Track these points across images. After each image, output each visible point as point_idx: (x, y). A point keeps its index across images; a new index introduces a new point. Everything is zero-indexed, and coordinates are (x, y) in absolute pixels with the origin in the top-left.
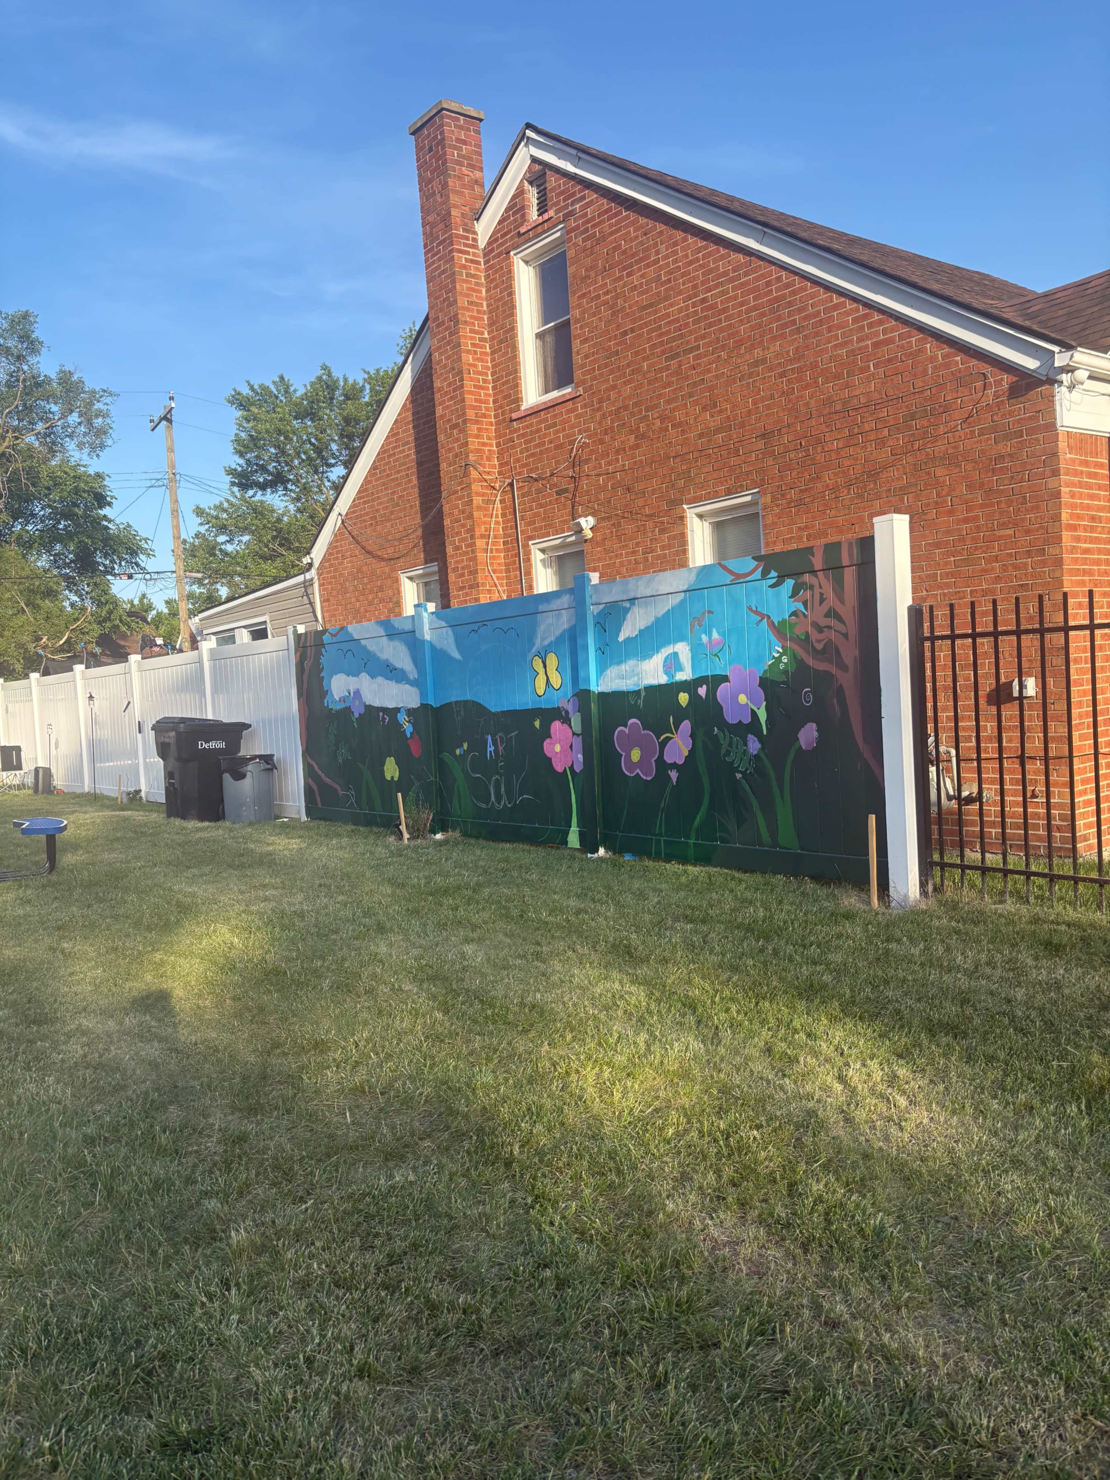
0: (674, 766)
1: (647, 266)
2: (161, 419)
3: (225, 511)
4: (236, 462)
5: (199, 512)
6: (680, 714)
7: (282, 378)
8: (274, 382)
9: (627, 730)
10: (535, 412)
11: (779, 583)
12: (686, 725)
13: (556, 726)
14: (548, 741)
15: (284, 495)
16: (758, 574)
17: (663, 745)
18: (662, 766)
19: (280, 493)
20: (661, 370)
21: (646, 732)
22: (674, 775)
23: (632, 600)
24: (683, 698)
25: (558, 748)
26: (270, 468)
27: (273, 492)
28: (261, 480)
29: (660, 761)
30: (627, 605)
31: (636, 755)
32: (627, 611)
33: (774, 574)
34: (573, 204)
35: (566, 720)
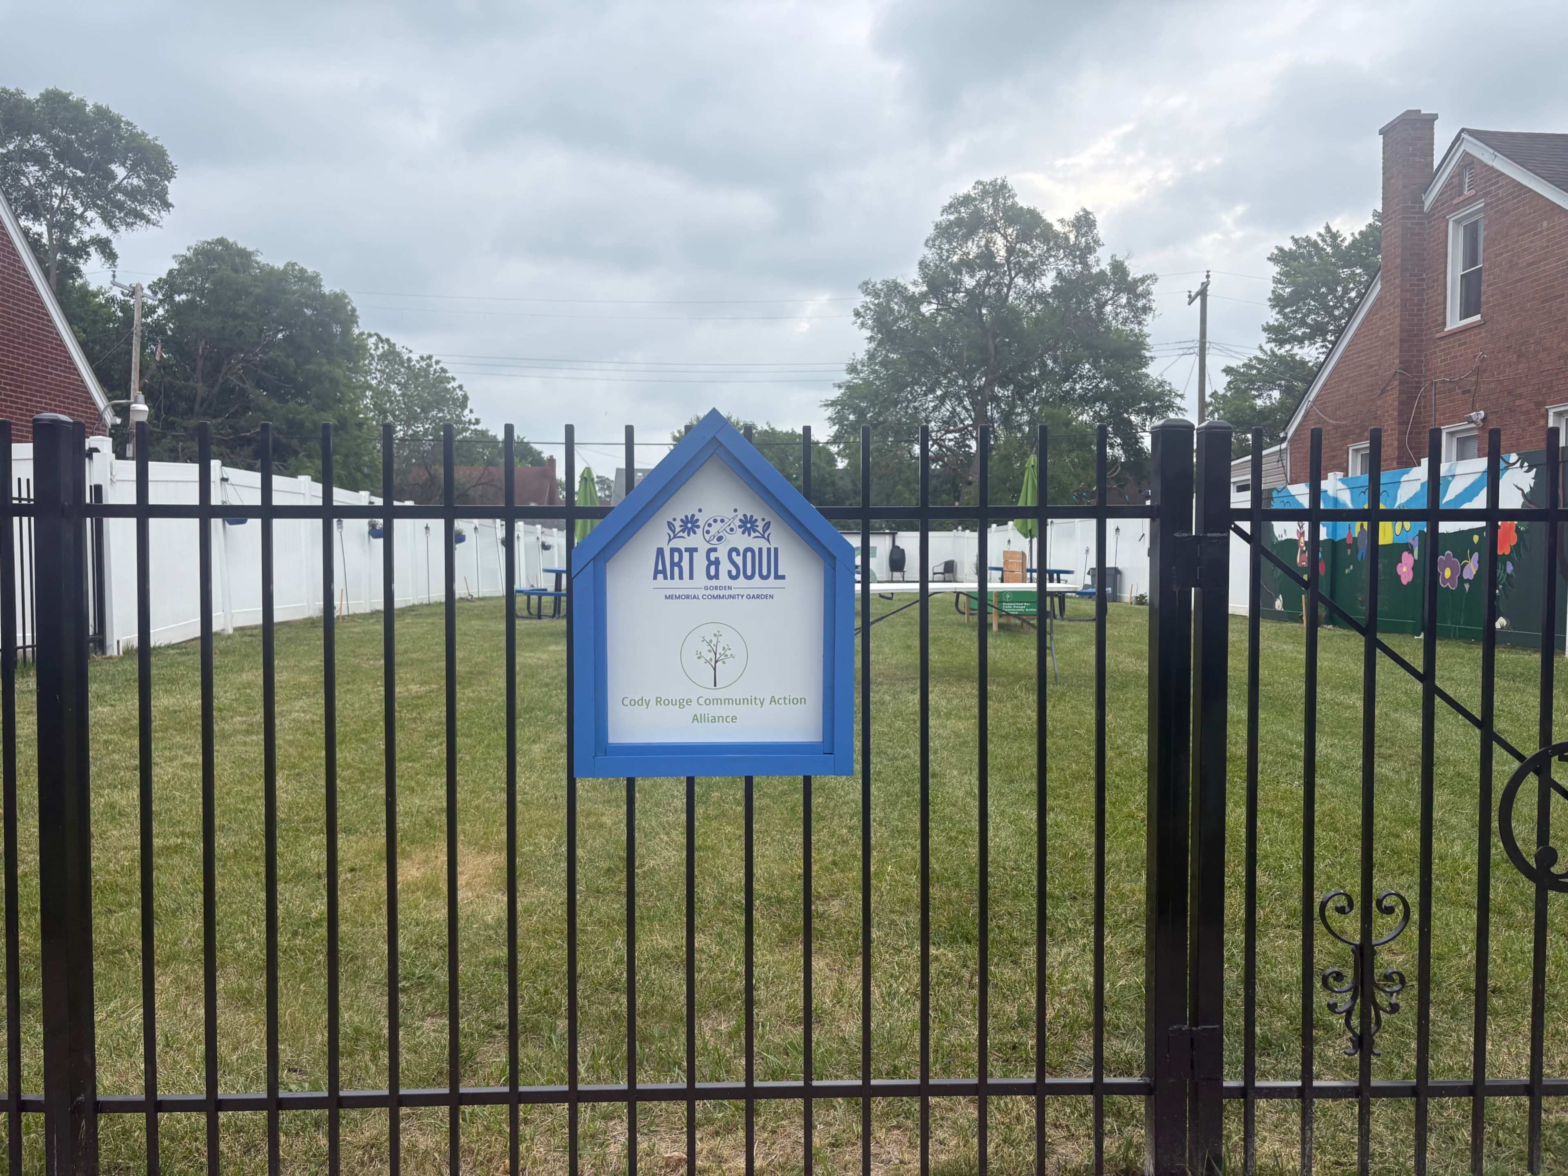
0: (1468, 581)
1: (1535, 235)
2: (1197, 295)
3: (1253, 367)
4: (1273, 317)
5: (1228, 371)
6: (1474, 548)
7: (1328, 229)
8: (1320, 235)
9: (1444, 558)
10: (1453, 334)
12: (1476, 555)
13: (1405, 555)
14: (1400, 564)
15: (1322, 346)
16: (1518, 464)
17: (1463, 567)
18: (1461, 580)
19: (1318, 345)
20: (1538, 310)
21: (1454, 559)
22: (1467, 586)
23: (1453, 476)
24: (1476, 538)
25: (1405, 569)
26: (1309, 321)
27: (1311, 344)
28: (1299, 333)
29: (1461, 577)
30: (1450, 479)
31: (1448, 573)
32: (1450, 482)
33: (1526, 464)
34: (1491, 185)
35: (1411, 552)
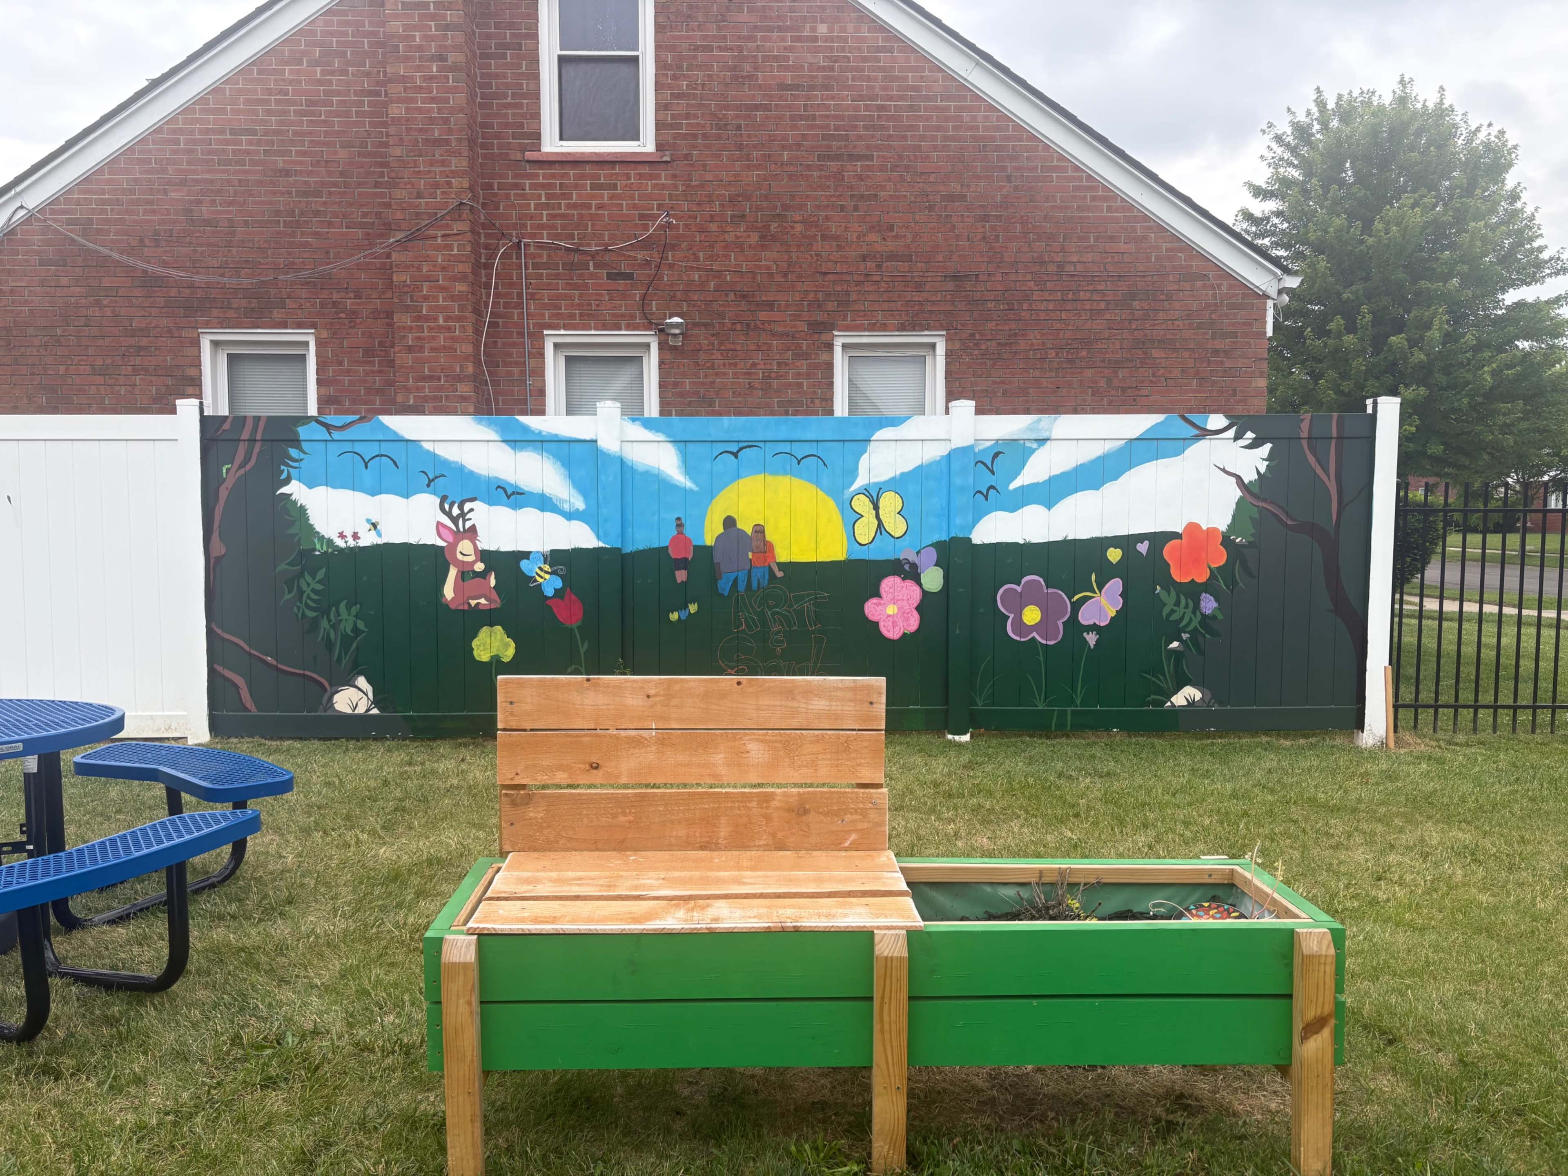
0: (1094, 628)
1: (797, 39)
6: (1106, 572)
9: (1019, 589)
10: (575, 161)
11: (1254, 445)
12: (1115, 585)
13: (893, 582)
14: (874, 600)
16: (1231, 433)
17: (1076, 607)
18: (1075, 628)
21: (1050, 590)
22: (1092, 637)
23: (1042, 441)
24: (1114, 555)
25: (891, 610)
29: (1073, 623)
30: (1035, 445)
31: (1032, 615)
32: (1033, 451)
33: (1250, 435)
